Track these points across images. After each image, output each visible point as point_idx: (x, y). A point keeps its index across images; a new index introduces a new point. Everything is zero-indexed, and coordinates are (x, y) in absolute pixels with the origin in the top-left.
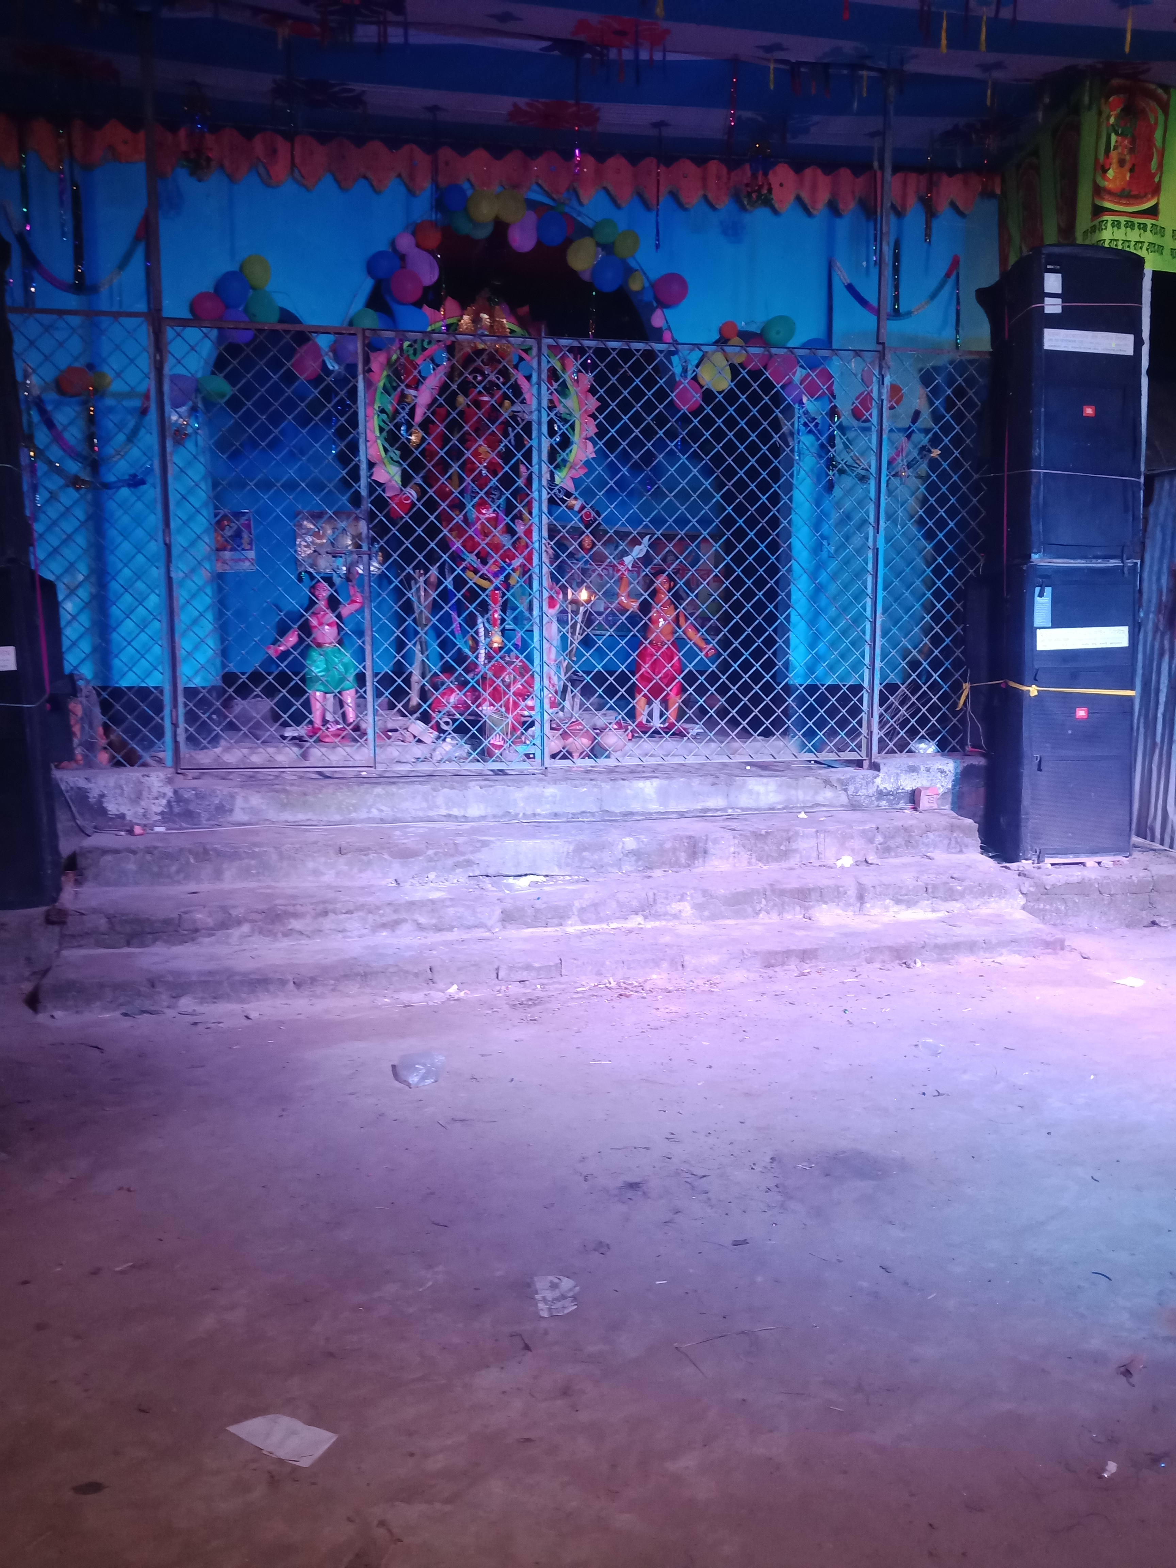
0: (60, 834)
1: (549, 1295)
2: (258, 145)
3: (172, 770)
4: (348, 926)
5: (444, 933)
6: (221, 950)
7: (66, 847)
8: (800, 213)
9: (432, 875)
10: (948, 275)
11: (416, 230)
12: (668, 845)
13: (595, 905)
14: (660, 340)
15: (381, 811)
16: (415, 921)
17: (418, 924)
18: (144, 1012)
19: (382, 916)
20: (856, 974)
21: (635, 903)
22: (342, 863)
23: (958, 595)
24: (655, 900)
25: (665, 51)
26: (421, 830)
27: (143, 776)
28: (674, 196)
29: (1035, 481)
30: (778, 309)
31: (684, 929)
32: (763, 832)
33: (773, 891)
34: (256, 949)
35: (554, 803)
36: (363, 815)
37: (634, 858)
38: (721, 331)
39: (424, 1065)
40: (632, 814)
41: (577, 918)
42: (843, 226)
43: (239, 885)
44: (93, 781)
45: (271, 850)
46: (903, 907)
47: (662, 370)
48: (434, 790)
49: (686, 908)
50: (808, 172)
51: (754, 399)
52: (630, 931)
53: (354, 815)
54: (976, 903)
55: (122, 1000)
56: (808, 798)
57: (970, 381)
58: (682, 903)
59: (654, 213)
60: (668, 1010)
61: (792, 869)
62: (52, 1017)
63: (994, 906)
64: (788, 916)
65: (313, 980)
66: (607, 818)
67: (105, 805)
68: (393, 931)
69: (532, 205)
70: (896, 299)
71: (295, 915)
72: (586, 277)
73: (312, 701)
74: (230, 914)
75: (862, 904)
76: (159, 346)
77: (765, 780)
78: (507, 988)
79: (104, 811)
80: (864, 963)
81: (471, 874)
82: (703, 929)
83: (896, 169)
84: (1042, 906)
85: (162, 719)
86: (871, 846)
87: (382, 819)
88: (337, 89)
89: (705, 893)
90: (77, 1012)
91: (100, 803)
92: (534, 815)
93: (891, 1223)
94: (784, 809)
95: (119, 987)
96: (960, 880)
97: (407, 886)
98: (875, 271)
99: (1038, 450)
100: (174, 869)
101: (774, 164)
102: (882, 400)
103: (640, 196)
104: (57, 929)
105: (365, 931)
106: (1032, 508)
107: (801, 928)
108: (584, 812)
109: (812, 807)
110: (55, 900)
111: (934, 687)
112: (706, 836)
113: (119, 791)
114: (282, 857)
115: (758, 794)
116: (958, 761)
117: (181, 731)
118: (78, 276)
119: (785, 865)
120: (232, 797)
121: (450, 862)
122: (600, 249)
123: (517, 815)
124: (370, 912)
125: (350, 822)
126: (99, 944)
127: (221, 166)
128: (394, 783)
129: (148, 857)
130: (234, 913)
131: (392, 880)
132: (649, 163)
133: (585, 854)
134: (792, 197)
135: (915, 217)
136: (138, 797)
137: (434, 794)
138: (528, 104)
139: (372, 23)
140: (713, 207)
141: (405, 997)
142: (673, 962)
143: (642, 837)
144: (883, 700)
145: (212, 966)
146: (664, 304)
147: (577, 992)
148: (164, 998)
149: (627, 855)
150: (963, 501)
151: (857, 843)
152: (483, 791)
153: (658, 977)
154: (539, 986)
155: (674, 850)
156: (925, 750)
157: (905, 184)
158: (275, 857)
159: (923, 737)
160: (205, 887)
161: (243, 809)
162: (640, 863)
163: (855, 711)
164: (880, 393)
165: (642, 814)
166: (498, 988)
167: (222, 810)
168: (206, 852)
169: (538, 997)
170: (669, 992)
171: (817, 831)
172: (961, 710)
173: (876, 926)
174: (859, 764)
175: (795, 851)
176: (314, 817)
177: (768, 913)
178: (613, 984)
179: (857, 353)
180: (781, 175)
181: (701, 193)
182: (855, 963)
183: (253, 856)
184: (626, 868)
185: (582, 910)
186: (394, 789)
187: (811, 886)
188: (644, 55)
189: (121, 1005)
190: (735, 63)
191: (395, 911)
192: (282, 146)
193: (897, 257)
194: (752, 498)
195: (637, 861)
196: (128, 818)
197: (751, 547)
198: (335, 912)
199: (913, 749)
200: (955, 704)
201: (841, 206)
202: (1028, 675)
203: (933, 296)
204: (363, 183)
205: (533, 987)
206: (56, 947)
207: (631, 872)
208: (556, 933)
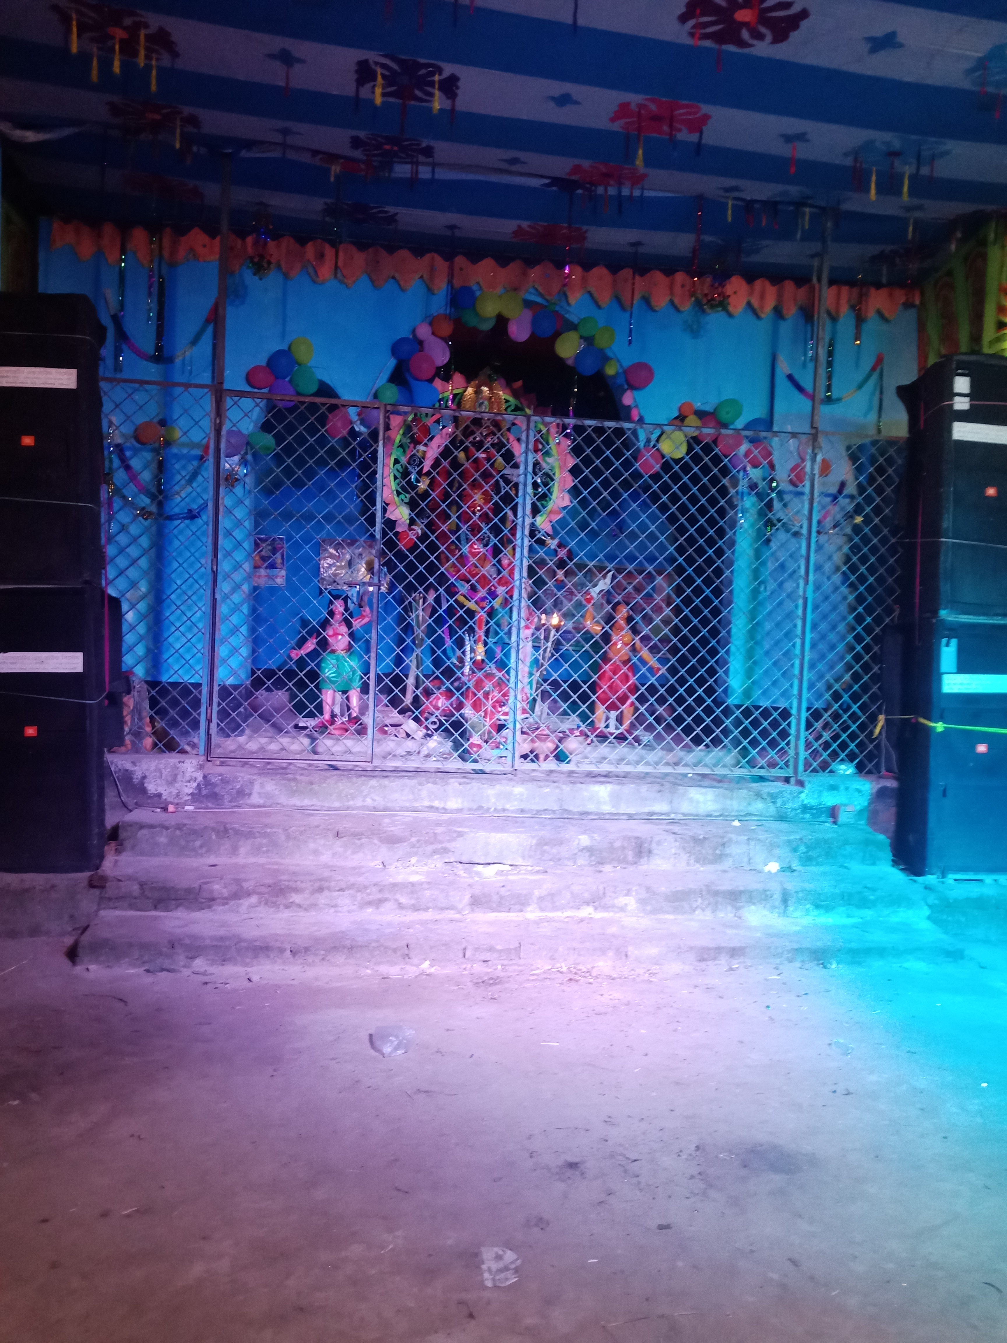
0: (107, 807)
1: (494, 1266)
2: (310, 250)
3: (204, 758)
4: (339, 902)
5: (421, 912)
6: (231, 918)
7: (110, 820)
8: (750, 317)
9: (414, 860)
10: (874, 369)
11: (433, 322)
12: (618, 844)
13: (552, 895)
14: (629, 419)
15: (374, 800)
16: (396, 900)
17: (400, 904)
18: (163, 970)
19: (369, 894)
20: (778, 972)
21: (586, 895)
22: (338, 846)
23: (876, 640)
24: (604, 894)
25: (643, 189)
26: (407, 819)
27: (179, 762)
28: (646, 300)
29: (943, 549)
30: (729, 393)
31: (629, 921)
32: (701, 837)
33: (709, 891)
34: (261, 918)
35: (522, 801)
36: (358, 802)
37: (588, 854)
38: (680, 409)
39: (397, 1037)
40: (587, 813)
41: (535, 906)
42: (785, 328)
43: (252, 860)
44: (138, 764)
45: (280, 831)
46: (822, 911)
47: (627, 445)
48: (420, 784)
49: (631, 902)
50: (758, 284)
51: (705, 470)
52: (582, 920)
53: (351, 803)
54: (887, 911)
55: (146, 958)
56: (741, 808)
57: (890, 461)
58: (628, 898)
59: (628, 315)
60: (611, 997)
61: (725, 871)
62: (88, 969)
63: (901, 916)
64: (721, 915)
65: (307, 950)
66: (566, 816)
67: (146, 785)
68: (378, 908)
69: (528, 304)
70: (829, 388)
71: (296, 890)
72: (570, 362)
73: (324, 704)
74: (242, 887)
75: (786, 907)
76: (219, 412)
77: (704, 790)
78: (472, 967)
79: (144, 790)
80: (786, 962)
81: (447, 860)
82: (646, 922)
83: (831, 283)
84: (945, 917)
85: (199, 714)
86: (796, 854)
87: (374, 808)
88: (374, 210)
89: (648, 889)
90: (108, 967)
91: (142, 783)
92: (504, 810)
93: (800, 1216)
94: (720, 816)
95: (144, 946)
96: (873, 890)
97: (391, 869)
98: (811, 366)
99: (947, 522)
100: (198, 843)
101: (729, 277)
102: (814, 474)
103: (618, 299)
104: (97, 892)
105: (354, 907)
106: (941, 571)
107: (732, 927)
108: (546, 810)
109: (745, 816)
110: (98, 867)
111: (854, 717)
112: (651, 837)
113: (158, 774)
114: (288, 838)
115: (698, 802)
116: (874, 783)
117: (213, 726)
118: (158, 349)
119: (719, 867)
120: (252, 783)
121: (430, 848)
122: (582, 341)
123: (489, 809)
124: (359, 891)
125: (348, 808)
126: (131, 907)
127: (279, 267)
128: (387, 777)
129: (178, 832)
130: (245, 885)
131: (379, 862)
132: (626, 273)
133: (545, 848)
134: (744, 303)
135: (846, 322)
136: (173, 780)
137: (420, 787)
138: (529, 226)
139: (406, 163)
140: (677, 310)
141: (384, 969)
142: (618, 951)
143: (596, 835)
144: (809, 725)
145: (222, 932)
146: (633, 387)
147: (533, 975)
148: (181, 958)
149: (582, 850)
150: (882, 560)
151: (783, 852)
152: (461, 787)
153: (604, 965)
154: (499, 967)
155: (623, 848)
156: (845, 770)
157: (839, 295)
158: (283, 837)
159: (842, 760)
160: (223, 860)
161: (259, 793)
162: (593, 858)
163: (784, 734)
164: (812, 469)
165: (597, 814)
166: (464, 966)
167: (241, 793)
168: (226, 831)
169: (498, 977)
170: (613, 979)
171: (749, 839)
172: (876, 738)
173: (797, 928)
174: (787, 780)
175: (727, 855)
176: (319, 804)
177: (703, 910)
178: (565, 969)
179: (794, 435)
180: (736, 286)
181: (668, 298)
182: (778, 961)
183: (265, 835)
184: (580, 862)
185: (541, 899)
186: (386, 782)
187: (742, 888)
188: (626, 192)
189: (144, 963)
190: (700, 200)
191: (380, 891)
192: (329, 252)
193: (830, 354)
194: (700, 551)
195: (590, 856)
196: (164, 797)
197: (698, 591)
198: (329, 889)
199: (834, 769)
200: (871, 733)
201: (785, 312)
202: (935, 713)
203: (860, 386)
204: (391, 281)
205: (494, 967)
206: (95, 908)
207: (585, 866)
208: (517, 919)
